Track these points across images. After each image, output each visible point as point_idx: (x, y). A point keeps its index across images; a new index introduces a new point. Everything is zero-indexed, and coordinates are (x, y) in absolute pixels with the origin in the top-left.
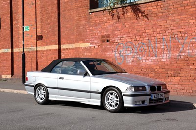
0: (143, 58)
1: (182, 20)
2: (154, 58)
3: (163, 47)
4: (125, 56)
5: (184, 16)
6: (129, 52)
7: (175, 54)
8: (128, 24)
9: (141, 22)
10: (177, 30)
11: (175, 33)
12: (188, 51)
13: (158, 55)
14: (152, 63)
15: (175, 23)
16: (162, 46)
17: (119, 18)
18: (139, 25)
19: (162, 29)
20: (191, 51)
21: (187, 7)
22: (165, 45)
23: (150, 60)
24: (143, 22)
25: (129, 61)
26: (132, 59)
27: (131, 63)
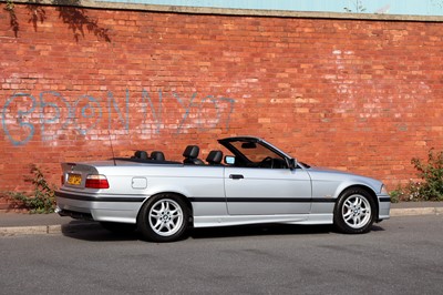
0: (92, 132)
1: (185, 59)
2: (122, 132)
3: (142, 110)
4: (36, 126)
5: (190, 53)
6: (49, 116)
7: (170, 126)
8: (45, 50)
9: (84, 50)
10: (173, 79)
11: (171, 84)
12: (197, 122)
13: (131, 127)
14: (116, 143)
15: (169, 62)
16: (140, 108)
17: (16, 29)
18: (79, 54)
19: (140, 73)
20: (203, 121)
21: (195, 37)
22: (149, 106)
23: (113, 137)
24: (89, 50)
25: (51, 138)
26: (60, 132)
27: (55, 144)
